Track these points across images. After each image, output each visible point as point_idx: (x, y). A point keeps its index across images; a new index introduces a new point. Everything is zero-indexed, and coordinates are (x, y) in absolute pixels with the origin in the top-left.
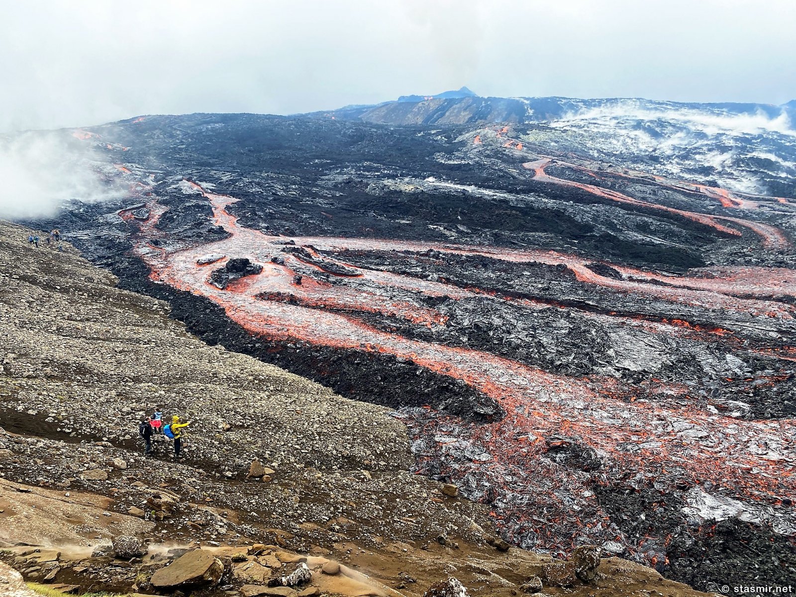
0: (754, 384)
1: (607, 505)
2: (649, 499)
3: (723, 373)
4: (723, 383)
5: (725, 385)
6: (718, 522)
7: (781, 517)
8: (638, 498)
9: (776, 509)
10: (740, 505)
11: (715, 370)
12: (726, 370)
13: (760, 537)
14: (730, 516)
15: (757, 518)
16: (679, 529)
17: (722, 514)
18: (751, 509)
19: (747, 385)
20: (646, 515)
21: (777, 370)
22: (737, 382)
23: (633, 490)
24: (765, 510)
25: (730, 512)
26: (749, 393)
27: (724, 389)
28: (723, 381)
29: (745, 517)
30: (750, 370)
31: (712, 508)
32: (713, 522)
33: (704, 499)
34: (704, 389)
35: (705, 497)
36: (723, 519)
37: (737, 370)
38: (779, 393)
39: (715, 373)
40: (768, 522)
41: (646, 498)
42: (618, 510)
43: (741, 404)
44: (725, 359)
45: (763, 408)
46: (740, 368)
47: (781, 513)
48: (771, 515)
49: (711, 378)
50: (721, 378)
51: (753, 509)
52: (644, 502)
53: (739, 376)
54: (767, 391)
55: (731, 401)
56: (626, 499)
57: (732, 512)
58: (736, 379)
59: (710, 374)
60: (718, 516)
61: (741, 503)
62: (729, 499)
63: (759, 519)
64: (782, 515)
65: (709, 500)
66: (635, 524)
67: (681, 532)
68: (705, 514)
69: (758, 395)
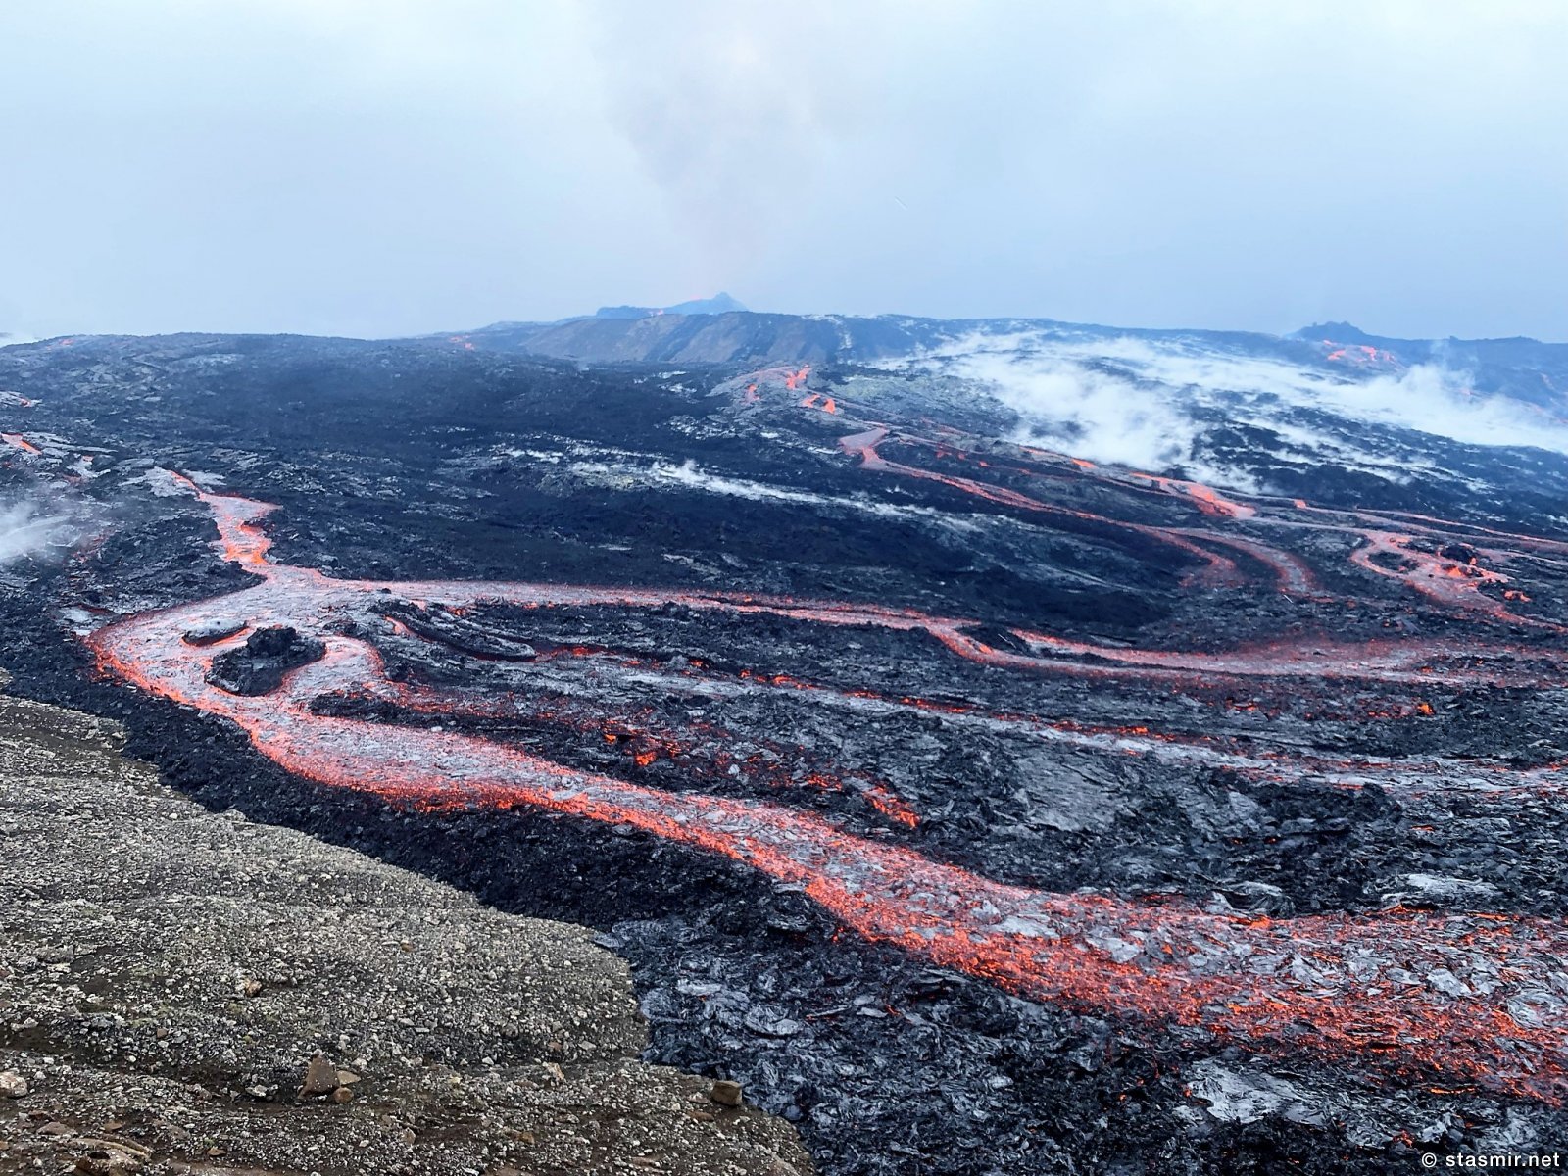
0: (1282, 847)
1: (1036, 1101)
2: (1112, 1087)
3: (1226, 829)
4: (1228, 849)
5: (1232, 852)
6: (1245, 1125)
7: (1363, 1111)
8: (1091, 1087)
9: (1352, 1096)
10: (1287, 1089)
11: (1212, 824)
12: (1232, 823)
13: (1322, 1151)
14: (1266, 1112)
15: (1318, 1114)
16: (1172, 1143)
17: (1251, 1108)
18: (1309, 1095)
19: (1270, 849)
20: (1111, 1120)
21: (1320, 819)
22: (1252, 845)
23: (1081, 1073)
24: (1334, 1097)
25: (1267, 1105)
26: (1273, 865)
27: (1230, 859)
28: (1228, 844)
29: (1296, 1114)
30: (1274, 820)
31: (1234, 1098)
32: (1236, 1126)
33: (1220, 1081)
34: (1195, 861)
35: (1220, 1076)
36: (1254, 1119)
37: (1250, 822)
38: (1324, 863)
39: (1211, 829)
40: (1337, 1122)
41: (1107, 1085)
42: (1056, 1112)
43: (1266, 887)
44: (1227, 802)
45: (1304, 893)
46: (1256, 817)
47: (1365, 1103)
48: (1345, 1108)
49: (1206, 839)
50: (1224, 840)
51: (1312, 1096)
52: (1103, 1093)
53: (1255, 834)
54: (1304, 858)
55: (1248, 883)
56: (1069, 1090)
57: (1271, 1104)
58: (1248, 840)
59: (1203, 831)
60: (1244, 1112)
61: (1290, 1086)
62: (1269, 1078)
63: (1321, 1115)
64: (1365, 1107)
65: (1229, 1082)
66: (1087, 1136)
67: (1178, 1148)
68: (1220, 1109)
69: (1289, 868)
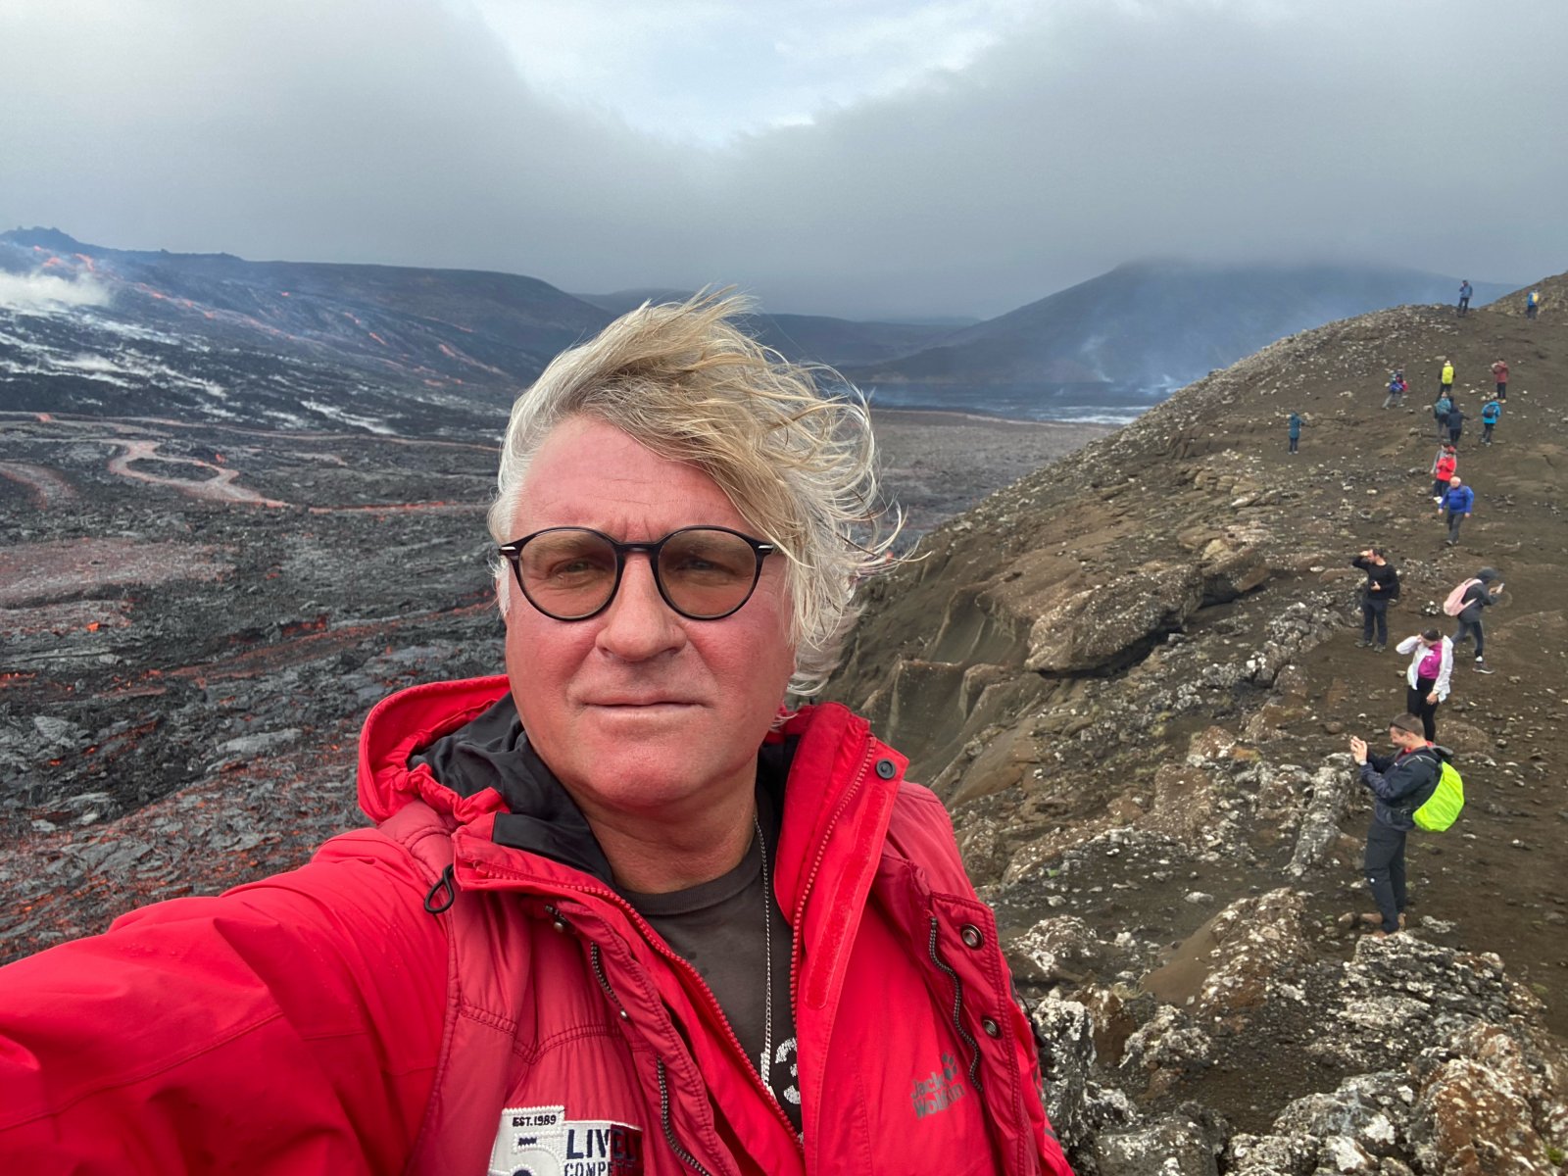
0: (102, 754)
3: (39, 755)
4: (45, 773)
5: (51, 775)
11: (22, 754)
12: (43, 747)
19: (91, 760)
21: (132, 717)
22: (71, 761)
26: (99, 773)
27: (51, 782)
28: (45, 768)
30: (87, 732)
34: (12, 796)
37: (64, 741)
43: (91, 796)
44: (33, 728)
45: (132, 790)
46: (68, 734)
49: (19, 771)
50: (40, 766)
53: (72, 750)
54: (128, 758)
55: (72, 799)
58: (66, 756)
59: (14, 764)
69: (116, 771)
